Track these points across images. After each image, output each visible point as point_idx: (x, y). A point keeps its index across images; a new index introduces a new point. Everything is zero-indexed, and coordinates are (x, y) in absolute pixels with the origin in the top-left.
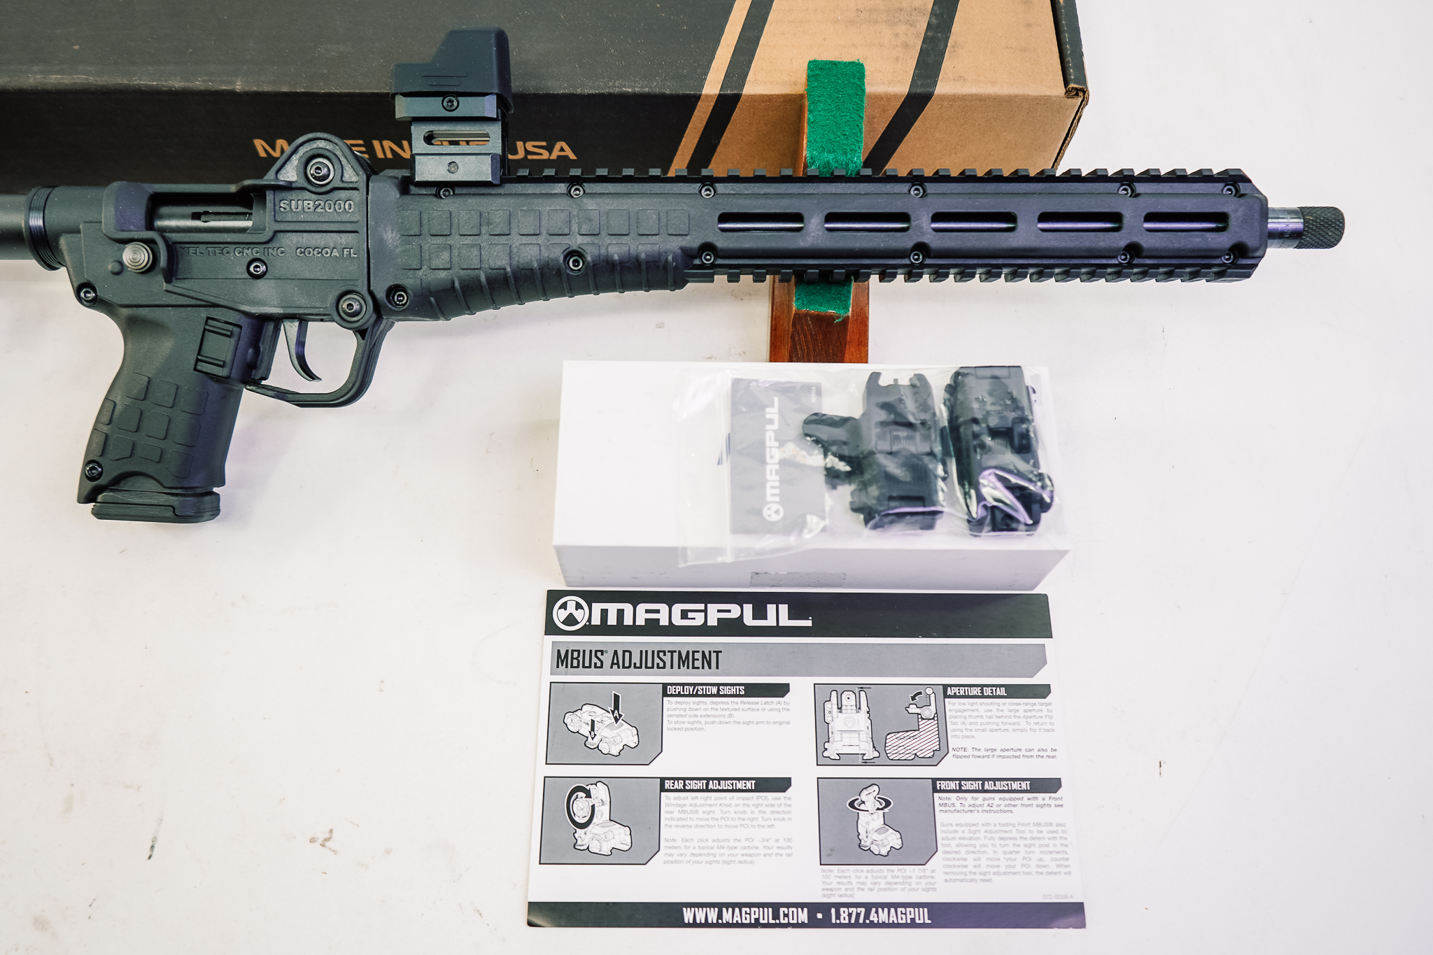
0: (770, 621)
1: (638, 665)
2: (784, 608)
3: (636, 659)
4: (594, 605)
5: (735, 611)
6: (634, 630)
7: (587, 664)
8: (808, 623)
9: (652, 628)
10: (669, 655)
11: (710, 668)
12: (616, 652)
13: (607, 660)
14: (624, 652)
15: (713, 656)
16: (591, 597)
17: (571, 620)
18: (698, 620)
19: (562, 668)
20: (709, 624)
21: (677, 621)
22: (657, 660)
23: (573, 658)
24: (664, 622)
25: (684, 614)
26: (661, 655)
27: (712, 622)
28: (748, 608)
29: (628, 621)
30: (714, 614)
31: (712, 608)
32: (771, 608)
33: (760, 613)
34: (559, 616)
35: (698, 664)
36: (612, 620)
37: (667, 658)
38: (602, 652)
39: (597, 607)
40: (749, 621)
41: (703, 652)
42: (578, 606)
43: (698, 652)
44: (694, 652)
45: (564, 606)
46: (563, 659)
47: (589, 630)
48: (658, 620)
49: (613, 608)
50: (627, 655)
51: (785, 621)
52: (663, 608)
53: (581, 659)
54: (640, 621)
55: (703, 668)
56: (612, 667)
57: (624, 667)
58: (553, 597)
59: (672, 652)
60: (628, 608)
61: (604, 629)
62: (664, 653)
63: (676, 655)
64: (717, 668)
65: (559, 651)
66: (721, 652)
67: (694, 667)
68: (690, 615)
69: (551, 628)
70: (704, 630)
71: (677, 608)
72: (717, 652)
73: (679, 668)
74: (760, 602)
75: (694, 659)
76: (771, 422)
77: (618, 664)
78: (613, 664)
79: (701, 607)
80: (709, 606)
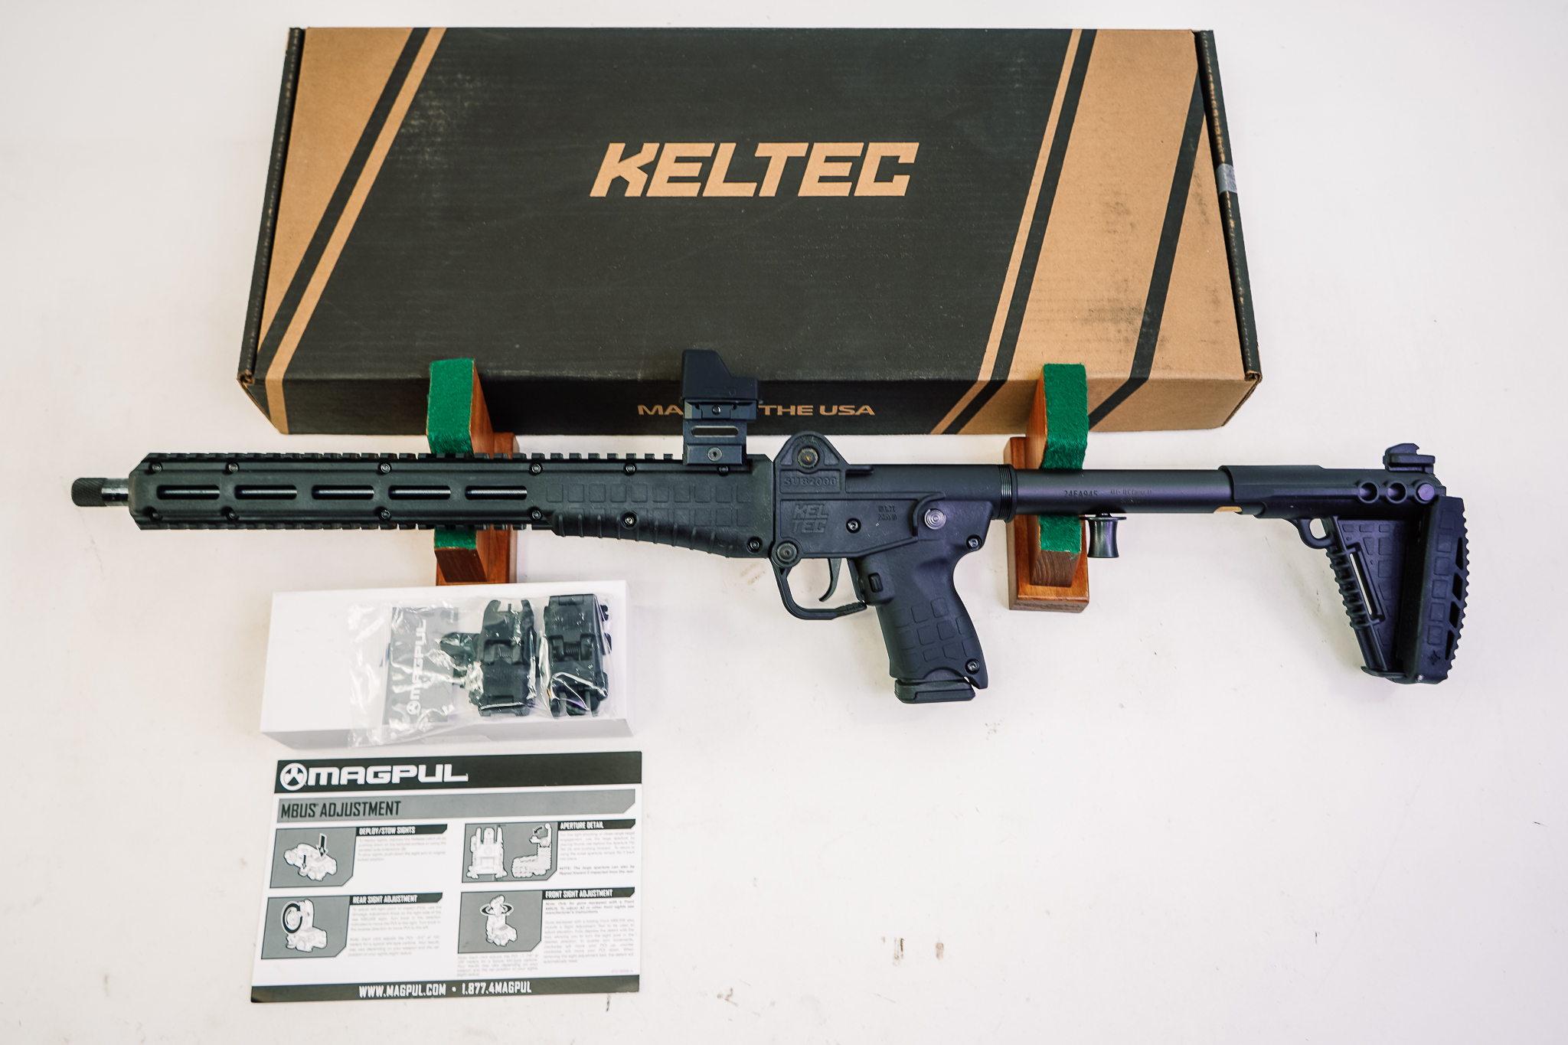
0: (438, 778)
1: (340, 813)
2: (449, 768)
3: (339, 810)
4: (311, 770)
5: (412, 771)
6: (339, 788)
7: (303, 814)
8: (465, 778)
9: (352, 785)
10: (362, 805)
11: (391, 813)
12: (324, 805)
13: (318, 810)
14: (331, 804)
15: (395, 805)
16: (309, 764)
17: (294, 782)
18: (385, 779)
19: (285, 818)
20: (393, 782)
21: (371, 780)
22: (354, 810)
23: (293, 810)
24: (361, 781)
25: (376, 775)
26: (357, 806)
27: (396, 780)
28: (423, 768)
29: (335, 782)
30: (398, 773)
31: (397, 769)
32: (439, 768)
33: (431, 772)
34: (285, 779)
35: (383, 811)
36: (323, 781)
37: (361, 808)
38: (315, 805)
39: (313, 771)
40: (423, 778)
41: (388, 803)
42: (300, 771)
43: (384, 802)
44: (381, 803)
45: (289, 772)
46: (286, 811)
47: (306, 789)
48: (356, 780)
49: (324, 772)
50: (333, 806)
51: (449, 778)
52: (361, 770)
53: (299, 811)
54: (344, 782)
55: (387, 814)
56: (321, 816)
57: (330, 815)
58: (282, 765)
59: (365, 804)
60: (335, 771)
61: (317, 788)
62: (359, 804)
63: (368, 806)
64: (397, 813)
65: (284, 806)
66: (400, 802)
67: (380, 814)
68: (380, 775)
69: (279, 788)
70: (390, 786)
71: (372, 770)
72: (398, 803)
73: (369, 814)
74: (431, 763)
75: (380, 808)
76: (420, 638)
77: (325, 814)
78: (322, 813)
79: (388, 768)
80: (394, 767)
